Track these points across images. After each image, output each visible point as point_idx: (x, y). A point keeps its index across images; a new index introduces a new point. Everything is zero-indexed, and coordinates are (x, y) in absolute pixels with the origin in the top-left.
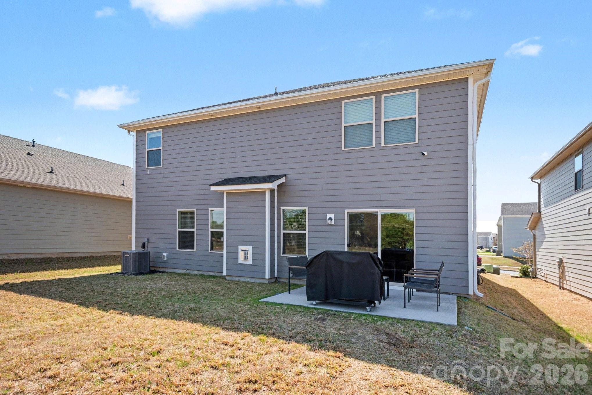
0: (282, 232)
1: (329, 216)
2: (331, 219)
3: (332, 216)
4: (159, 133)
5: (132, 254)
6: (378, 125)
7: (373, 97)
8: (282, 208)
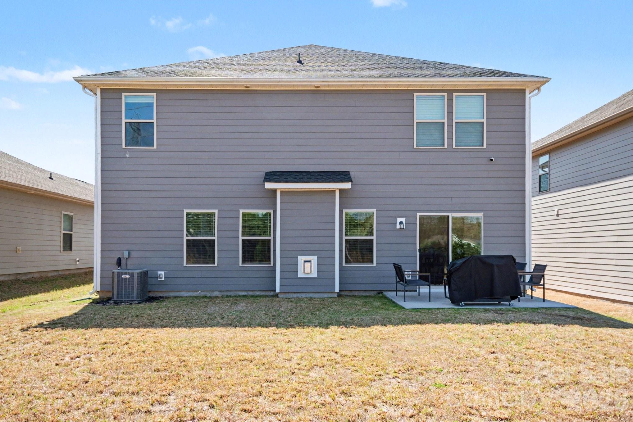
0: (344, 238)
1: (399, 220)
2: (401, 223)
3: (403, 220)
4: (152, 98)
5: (135, 275)
6: (450, 125)
7: (446, 94)
8: (344, 211)
